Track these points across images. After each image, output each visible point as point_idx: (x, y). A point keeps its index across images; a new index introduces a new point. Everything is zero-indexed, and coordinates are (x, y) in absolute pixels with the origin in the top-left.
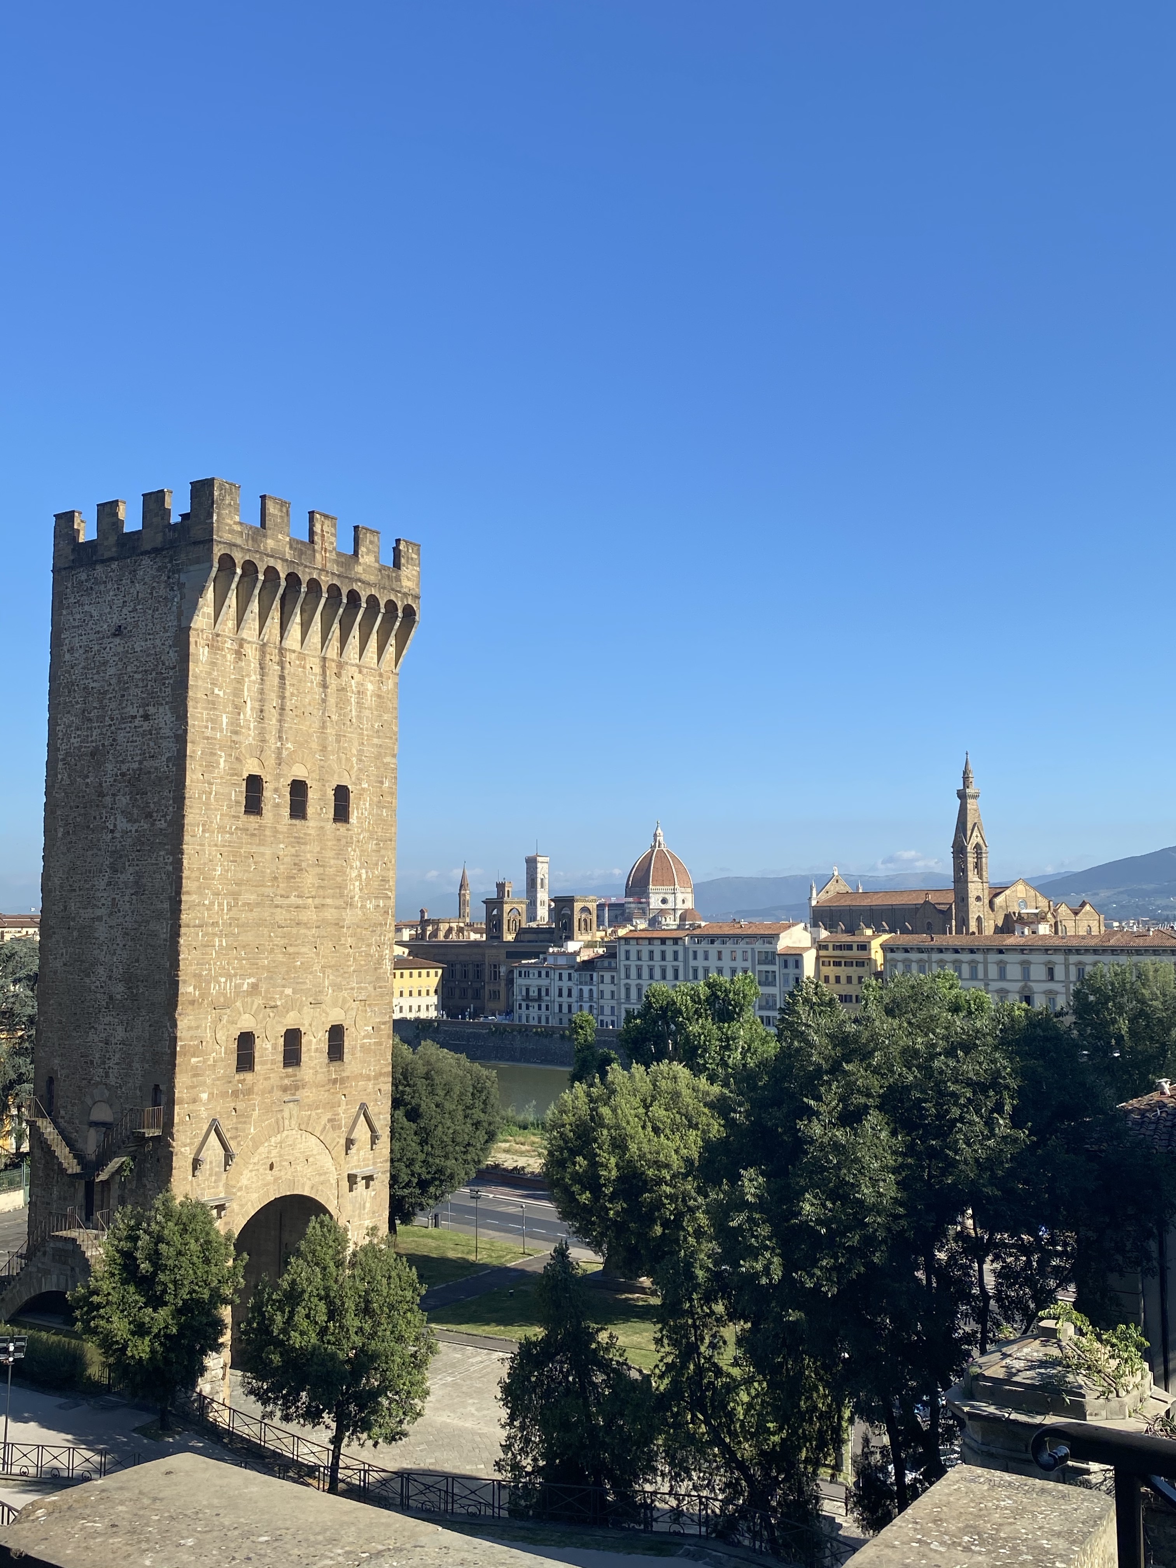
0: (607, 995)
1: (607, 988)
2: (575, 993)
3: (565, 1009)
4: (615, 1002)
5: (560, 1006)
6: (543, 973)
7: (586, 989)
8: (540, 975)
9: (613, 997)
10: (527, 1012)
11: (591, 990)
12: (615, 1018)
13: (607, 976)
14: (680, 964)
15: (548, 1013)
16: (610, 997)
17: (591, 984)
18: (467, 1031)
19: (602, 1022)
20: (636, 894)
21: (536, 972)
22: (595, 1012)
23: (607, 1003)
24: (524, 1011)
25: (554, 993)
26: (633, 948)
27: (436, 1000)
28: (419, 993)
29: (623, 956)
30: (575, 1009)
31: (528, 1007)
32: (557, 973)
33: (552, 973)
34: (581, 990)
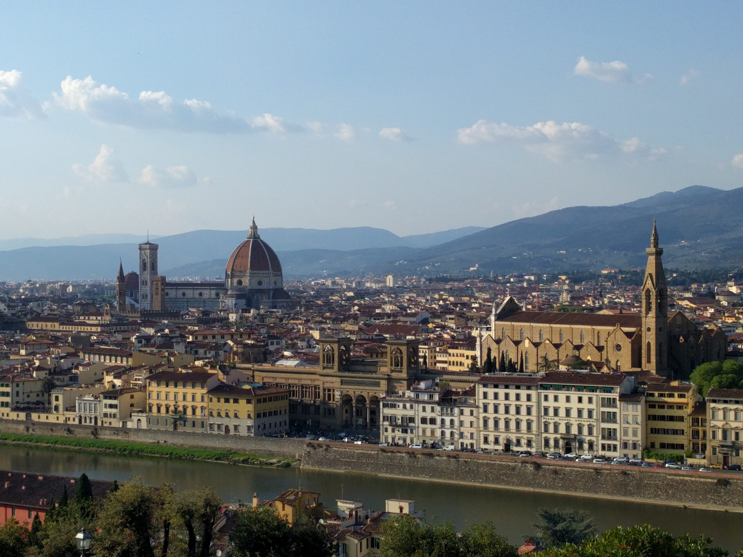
0: (467, 424)
1: (467, 419)
2: (439, 421)
3: (428, 433)
4: (475, 429)
5: (424, 431)
6: (408, 405)
7: (448, 419)
8: (405, 407)
9: (471, 426)
10: (393, 434)
11: (452, 422)
12: (474, 442)
13: (467, 411)
14: (533, 403)
15: (413, 436)
16: (469, 426)
17: (452, 415)
18: (356, 451)
19: (462, 444)
20: (237, 276)
21: (401, 405)
22: (456, 436)
23: (467, 430)
24: (390, 434)
25: (418, 421)
26: (491, 391)
27: (286, 418)
28: (276, 413)
29: (481, 396)
30: (438, 433)
31: (393, 431)
32: (421, 406)
33: (415, 406)
34: (443, 421)
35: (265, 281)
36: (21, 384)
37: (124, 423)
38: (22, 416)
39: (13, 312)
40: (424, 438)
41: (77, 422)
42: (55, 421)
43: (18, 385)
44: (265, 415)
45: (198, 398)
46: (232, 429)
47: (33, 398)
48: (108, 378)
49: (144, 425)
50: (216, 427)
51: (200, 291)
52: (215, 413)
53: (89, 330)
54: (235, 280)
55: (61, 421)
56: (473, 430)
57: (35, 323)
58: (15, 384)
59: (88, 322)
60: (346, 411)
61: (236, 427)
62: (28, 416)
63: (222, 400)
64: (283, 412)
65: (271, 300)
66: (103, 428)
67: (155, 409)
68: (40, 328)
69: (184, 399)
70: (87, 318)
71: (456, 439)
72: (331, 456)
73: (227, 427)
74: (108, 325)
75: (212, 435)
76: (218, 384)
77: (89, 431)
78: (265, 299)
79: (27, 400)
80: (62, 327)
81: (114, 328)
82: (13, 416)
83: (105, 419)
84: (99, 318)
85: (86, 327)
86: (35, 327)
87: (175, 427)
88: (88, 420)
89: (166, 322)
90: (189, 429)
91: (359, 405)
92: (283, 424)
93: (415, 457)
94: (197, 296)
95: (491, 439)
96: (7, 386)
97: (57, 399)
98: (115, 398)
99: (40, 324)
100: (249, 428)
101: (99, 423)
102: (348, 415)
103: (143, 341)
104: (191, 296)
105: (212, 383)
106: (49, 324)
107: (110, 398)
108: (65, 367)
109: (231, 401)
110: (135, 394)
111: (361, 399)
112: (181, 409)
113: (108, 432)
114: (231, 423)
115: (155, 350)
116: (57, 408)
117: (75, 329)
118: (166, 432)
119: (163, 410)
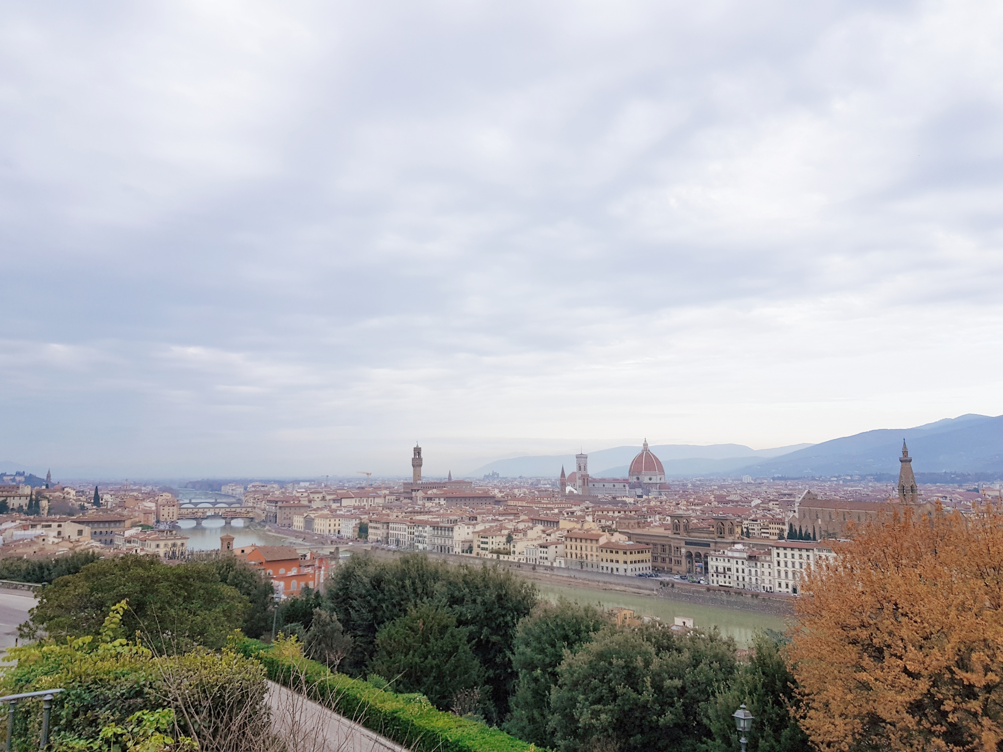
0: (767, 573)
1: (766, 570)
2: (746, 571)
5: (738, 577)
7: (753, 570)
8: (724, 560)
9: (769, 575)
10: (717, 578)
12: (772, 586)
13: (766, 565)
14: (812, 562)
15: (730, 580)
17: (756, 567)
19: (764, 587)
20: (635, 475)
21: (722, 559)
22: (759, 582)
23: (767, 578)
24: (715, 578)
25: (734, 570)
26: (782, 552)
27: (650, 564)
28: (642, 561)
29: (775, 555)
30: (747, 579)
31: (717, 576)
32: (735, 560)
33: (731, 560)
34: (750, 570)
35: (654, 478)
36: (494, 537)
37: (552, 563)
38: (495, 556)
39: (503, 494)
40: (738, 582)
41: (525, 561)
42: (513, 560)
43: (492, 538)
44: (635, 562)
45: (594, 549)
46: (615, 570)
47: (502, 546)
48: (545, 535)
49: (563, 566)
50: (605, 568)
51: (613, 484)
52: (605, 560)
54: (635, 477)
55: (516, 560)
56: (771, 578)
58: (491, 537)
60: (689, 562)
61: (617, 569)
62: (498, 557)
63: (609, 551)
64: (648, 561)
65: (658, 490)
66: (539, 566)
67: (569, 555)
69: (586, 550)
71: (759, 584)
72: (676, 591)
73: (612, 569)
74: (553, 504)
75: (603, 573)
76: (606, 541)
77: (531, 567)
78: (654, 490)
79: (498, 547)
82: (490, 556)
83: (541, 560)
84: (549, 499)
87: (582, 568)
88: (531, 560)
90: (590, 569)
91: (697, 559)
92: (648, 569)
93: (730, 594)
94: (612, 487)
95: (784, 585)
96: (487, 538)
97: (514, 547)
98: (547, 548)
100: (625, 570)
101: (538, 563)
102: (690, 565)
103: (570, 514)
104: (607, 487)
105: (603, 540)
107: (544, 547)
108: (521, 528)
109: (614, 552)
110: (558, 546)
111: (698, 555)
112: (584, 556)
113: (541, 568)
114: (614, 565)
115: (575, 519)
116: (514, 552)
118: (576, 570)
119: (574, 556)
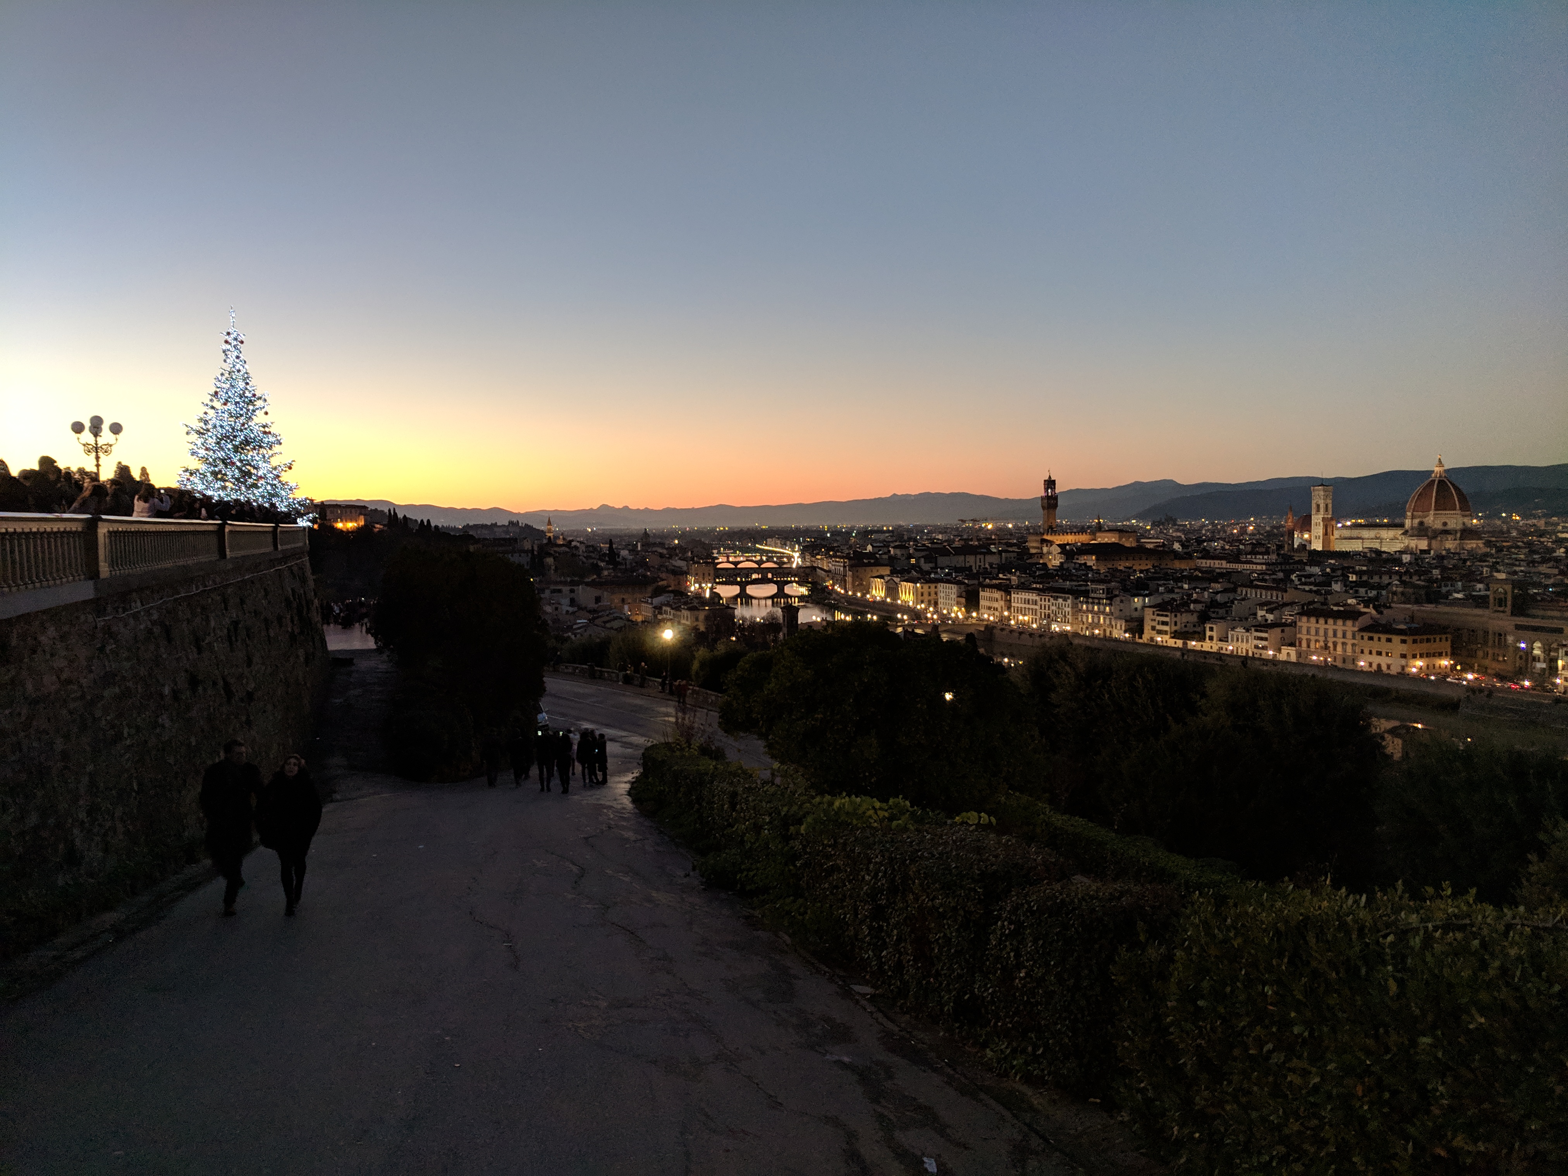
20: (1419, 517)
35: (1452, 521)
51: (1376, 532)
53: (1255, 568)
54: (1416, 521)
57: (1204, 561)
59: (1254, 560)
68: (1208, 565)
70: (1253, 557)
74: (1273, 564)
80: (1228, 564)
81: (1279, 567)
84: (1266, 557)
85: (1251, 566)
86: (1204, 565)
89: (1333, 562)
94: (1374, 536)
97: (1212, 630)
99: (1208, 561)
106: (1217, 562)
116: (1211, 638)
117: (1239, 567)
